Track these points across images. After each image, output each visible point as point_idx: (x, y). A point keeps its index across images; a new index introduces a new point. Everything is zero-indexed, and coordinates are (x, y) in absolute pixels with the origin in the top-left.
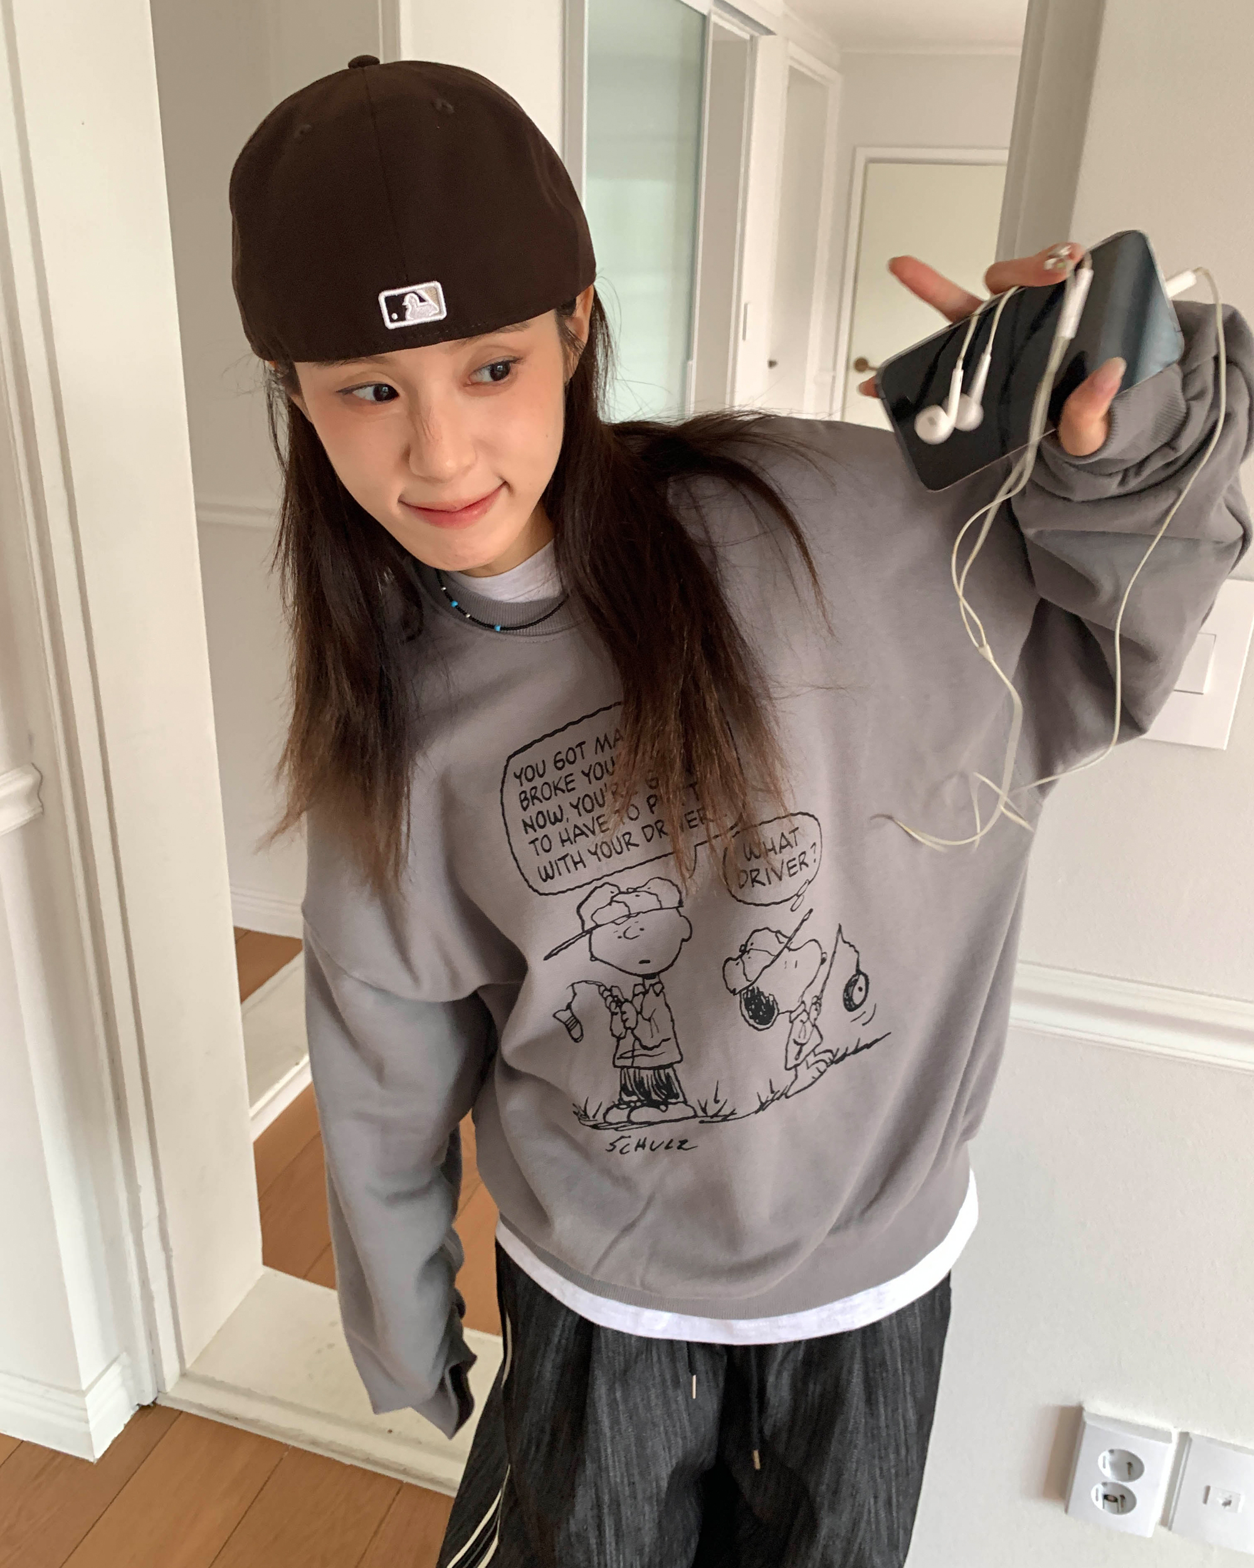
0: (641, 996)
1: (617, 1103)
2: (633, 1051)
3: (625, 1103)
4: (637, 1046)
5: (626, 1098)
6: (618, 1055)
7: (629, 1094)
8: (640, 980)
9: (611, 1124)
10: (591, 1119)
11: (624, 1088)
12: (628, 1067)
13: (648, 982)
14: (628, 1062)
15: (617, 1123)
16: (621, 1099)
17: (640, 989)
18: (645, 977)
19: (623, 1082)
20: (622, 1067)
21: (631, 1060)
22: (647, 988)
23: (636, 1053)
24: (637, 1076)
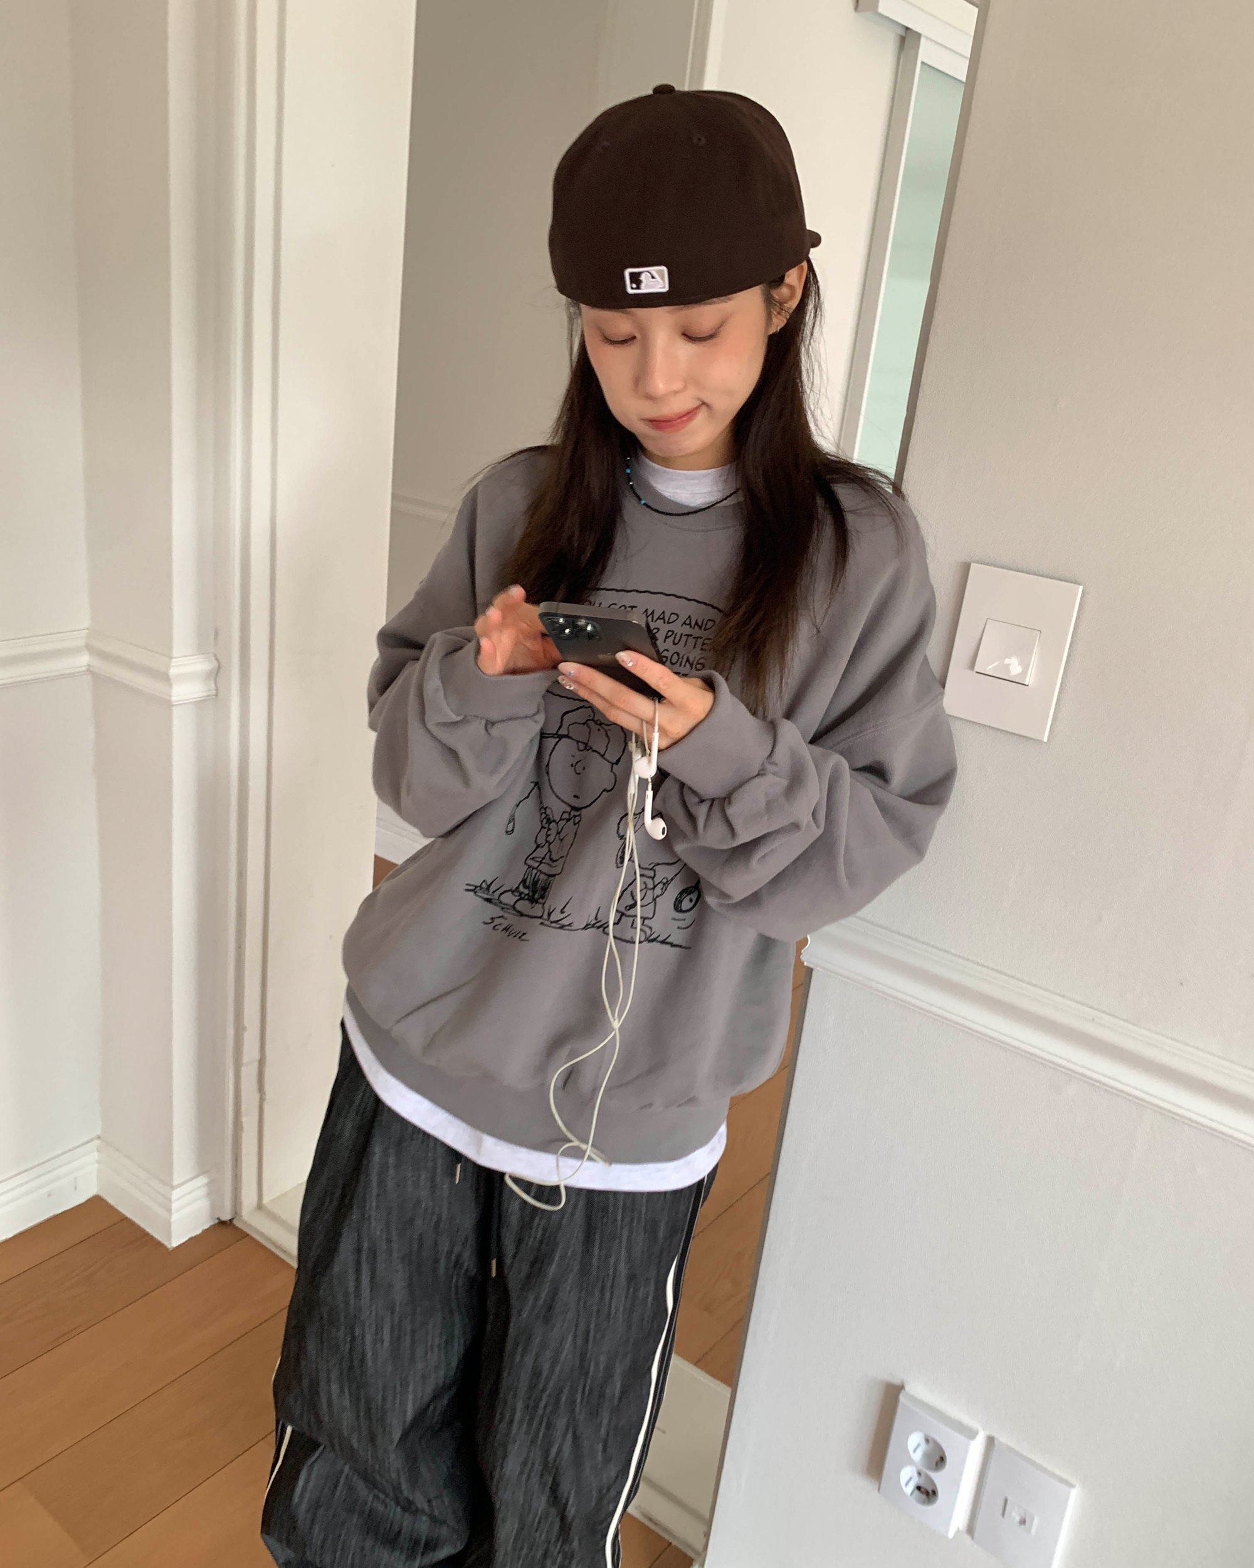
0: (565, 821)
1: (514, 889)
2: (543, 858)
3: (519, 892)
4: (547, 857)
5: (521, 889)
6: (530, 857)
7: (526, 887)
8: (569, 809)
9: (501, 902)
10: (491, 893)
11: (524, 881)
12: (534, 868)
13: (573, 813)
14: (536, 865)
15: (505, 904)
16: (518, 888)
17: (566, 816)
18: (574, 808)
19: (526, 877)
20: (530, 867)
21: (538, 864)
22: (571, 816)
23: (544, 861)
24: (537, 876)
